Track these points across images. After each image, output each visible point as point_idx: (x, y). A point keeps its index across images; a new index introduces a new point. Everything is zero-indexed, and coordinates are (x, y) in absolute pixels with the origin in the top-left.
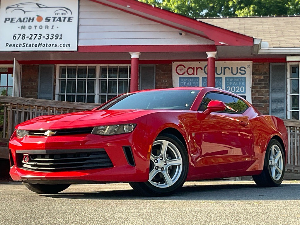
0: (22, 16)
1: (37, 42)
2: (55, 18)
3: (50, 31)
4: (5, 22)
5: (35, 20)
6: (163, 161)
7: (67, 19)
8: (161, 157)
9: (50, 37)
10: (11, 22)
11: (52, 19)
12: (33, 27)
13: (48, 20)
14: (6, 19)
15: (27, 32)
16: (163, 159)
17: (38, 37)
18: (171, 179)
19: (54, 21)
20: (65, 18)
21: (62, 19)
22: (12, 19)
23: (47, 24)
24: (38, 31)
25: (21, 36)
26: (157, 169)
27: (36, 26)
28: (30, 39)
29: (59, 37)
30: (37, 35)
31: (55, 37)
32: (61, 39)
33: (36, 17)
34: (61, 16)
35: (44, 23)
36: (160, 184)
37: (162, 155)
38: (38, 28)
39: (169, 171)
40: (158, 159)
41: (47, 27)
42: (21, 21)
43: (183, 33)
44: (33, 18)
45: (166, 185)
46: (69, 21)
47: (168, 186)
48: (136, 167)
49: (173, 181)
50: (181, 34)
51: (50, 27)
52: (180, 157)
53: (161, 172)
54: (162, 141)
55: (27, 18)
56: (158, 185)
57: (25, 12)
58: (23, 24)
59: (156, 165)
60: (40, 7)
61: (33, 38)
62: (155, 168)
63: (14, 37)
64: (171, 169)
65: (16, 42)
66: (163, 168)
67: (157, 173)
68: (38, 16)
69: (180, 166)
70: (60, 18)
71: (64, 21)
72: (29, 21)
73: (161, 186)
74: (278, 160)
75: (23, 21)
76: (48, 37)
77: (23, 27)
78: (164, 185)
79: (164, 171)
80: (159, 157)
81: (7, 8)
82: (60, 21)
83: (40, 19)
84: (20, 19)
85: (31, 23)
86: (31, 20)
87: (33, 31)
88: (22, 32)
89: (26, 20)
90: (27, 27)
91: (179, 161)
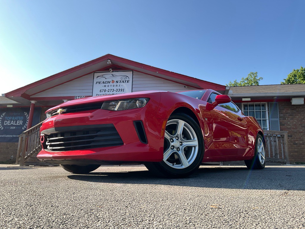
0: (105, 80)
1: (111, 93)
2: (120, 81)
3: (118, 88)
4: (96, 84)
5: (111, 82)
6: (179, 141)
7: (127, 81)
8: (177, 137)
9: (118, 90)
10: (99, 83)
11: (119, 82)
12: (110, 86)
13: (117, 82)
14: (97, 82)
15: (107, 88)
16: (179, 139)
17: (112, 90)
18: (187, 160)
19: (120, 82)
20: (126, 81)
21: (124, 81)
22: (100, 82)
23: (117, 84)
24: (112, 88)
25: (104, 90)
26: (173, 149)
27: (111, 85)
28: (108, 92)
29: (123, 90)
30: (111, 90)
31: (120, 90)
32: (123, 91)
33: (111, 81)
34: (124, 80)
35: (115, 84)
36: (175, 164)
37: (178, 135)
38: (112, 86)
39: (185, 151)
40: (174, 139)
41: (117, 86)
42: (104, 83)
43: (186, 86)
44: (110, 81)
45: (182, 166)
46: (127, 82)
47: (183, 167)
48: (148, 144)
49: (189, 162)
50: (185, 87)
51: (118, 86)
52: (196, 138)
53: (177, 152)
54: (178, 121)
55: (107, 82)
56: (173, 165)
57: (106, 79)
58: (105, 84)
59: (172, 144)
60: (113, 76)
61: (110, 91)
62: (171, 148)
63: (100, 91)
64: (187, 150)
65: (101, 93)
66: (179, 148)
67: (173, 153)
68: (112, 80)
69: (196, 147)
70: (123, 81)
71: (125, 82)
72: (108, 83)
73: (176, 167)
74: (263, 148)
75: (105, 83)
76: (117, 90)
77: (105, 86)
78: (179, 166)
79: (179, 151)
80: (175, 137)
81: (97, 77)
82: (123, 82)
83: (113, 82)
84: (104, 82)
85: (109, 84)
86: (109, 82)
87: (110, 88)
88: (104, 88)
89: (106, 82)
90: (107, 86)
91: (194, 142)
